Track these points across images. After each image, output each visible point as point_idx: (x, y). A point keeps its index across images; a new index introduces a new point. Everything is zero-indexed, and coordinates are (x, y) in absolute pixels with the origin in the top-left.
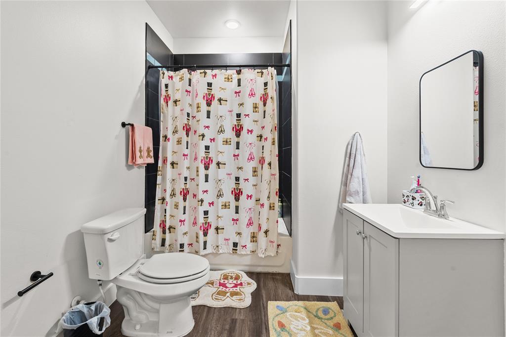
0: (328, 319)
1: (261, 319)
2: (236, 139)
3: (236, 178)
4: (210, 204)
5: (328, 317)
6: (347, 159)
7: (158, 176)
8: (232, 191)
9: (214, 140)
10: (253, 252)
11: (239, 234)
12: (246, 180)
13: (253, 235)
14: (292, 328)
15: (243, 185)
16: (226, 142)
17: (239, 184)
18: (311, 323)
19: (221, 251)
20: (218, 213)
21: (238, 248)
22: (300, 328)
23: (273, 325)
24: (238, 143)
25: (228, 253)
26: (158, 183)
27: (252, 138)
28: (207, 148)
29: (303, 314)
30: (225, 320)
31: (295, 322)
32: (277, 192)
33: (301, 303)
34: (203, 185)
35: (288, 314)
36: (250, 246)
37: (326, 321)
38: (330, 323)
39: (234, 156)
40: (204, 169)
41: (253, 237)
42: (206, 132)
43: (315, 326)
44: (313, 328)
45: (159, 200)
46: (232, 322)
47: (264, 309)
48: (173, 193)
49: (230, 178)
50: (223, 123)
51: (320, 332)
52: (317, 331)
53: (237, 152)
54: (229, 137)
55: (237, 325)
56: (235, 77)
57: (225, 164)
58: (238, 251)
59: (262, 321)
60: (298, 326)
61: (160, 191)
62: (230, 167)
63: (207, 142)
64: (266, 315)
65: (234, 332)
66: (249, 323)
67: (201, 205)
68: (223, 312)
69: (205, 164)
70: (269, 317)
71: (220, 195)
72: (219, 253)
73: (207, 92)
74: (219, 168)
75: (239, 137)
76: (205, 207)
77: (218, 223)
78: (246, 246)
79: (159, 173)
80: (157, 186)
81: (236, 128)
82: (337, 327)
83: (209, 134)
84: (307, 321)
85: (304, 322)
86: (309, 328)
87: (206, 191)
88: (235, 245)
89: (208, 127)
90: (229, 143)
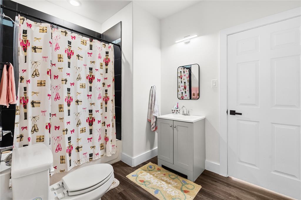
0: (154, 169)
1: (131, 185)
2: (89, 85)
3: (89, 110)
4: (71, 131)
5: (153, 168)
6: (151, 97)
7: (16, 116)
8: (87, 120)
9: (73, 84)
10: (102, 156)
11: (93, 147)
12: (97, 111)
13: (101, 145)
14: (147, 179)
15: (94, 114)
16: (82, 86)
17: (92, 114)
18: (150, 174)
19: (81, 163)
20: (78, 137)
21: (93, 157)
22: (149, 178)
23: (139, 183)
24: (91, 88)
25: (86, 162)
26: (16, 122)
27: (100, 84)
28: (69, 90)
29: (145, 173)
30: (115, 196)
31: (145, 177)
32: (114, 117)
33: (139, 169)
34: (67, 118)
35: (140, 176)
36: (101, 152)
37: (154, 170)
38: (156, 170)
39: (88, 96)
40: (67, 106)
41: (102, 146)
42: (68, 78)
43: (153, 174)
44: (153, 175)
45: (17, 138)
46: (121, 195)
47: (127, 180)
48: (34, 128)
49: (85, 111)
50: (80, 73)
51: (157, 175)
52: (155, 175)
53: (90, 93)
54: (84, 83)
55: (124, 194)
56: (89, 43)
57: (82, 102)
58: (93, 159)
59: (133, 185)
60: (148, 178)
61: (18, 130)
62: (85, 104)
63: (68, 85)
64: (131, 182)
65: (126, 197)
66: (128, 189)
67: (66, 134)
68: (109, 194)
69: (68, 102)
70: (134, 182)
71: (78, 124)
72: (81, 164)
73: (67, 48)
74: (78, 105)
75: (91, 83)
76: (69, 134)
77: (78, 144)
78: (98, 153)
79: (17, 112)
80: (16, 125)
81: (89, 77)
82: (159, 170)
83: (70, 80)
84: (149, 174)
85: (148, 175)
86: (152, 176)
87: (69, 123)
88: (91, 155)
89: (69, 74)
90: (84, 87)
